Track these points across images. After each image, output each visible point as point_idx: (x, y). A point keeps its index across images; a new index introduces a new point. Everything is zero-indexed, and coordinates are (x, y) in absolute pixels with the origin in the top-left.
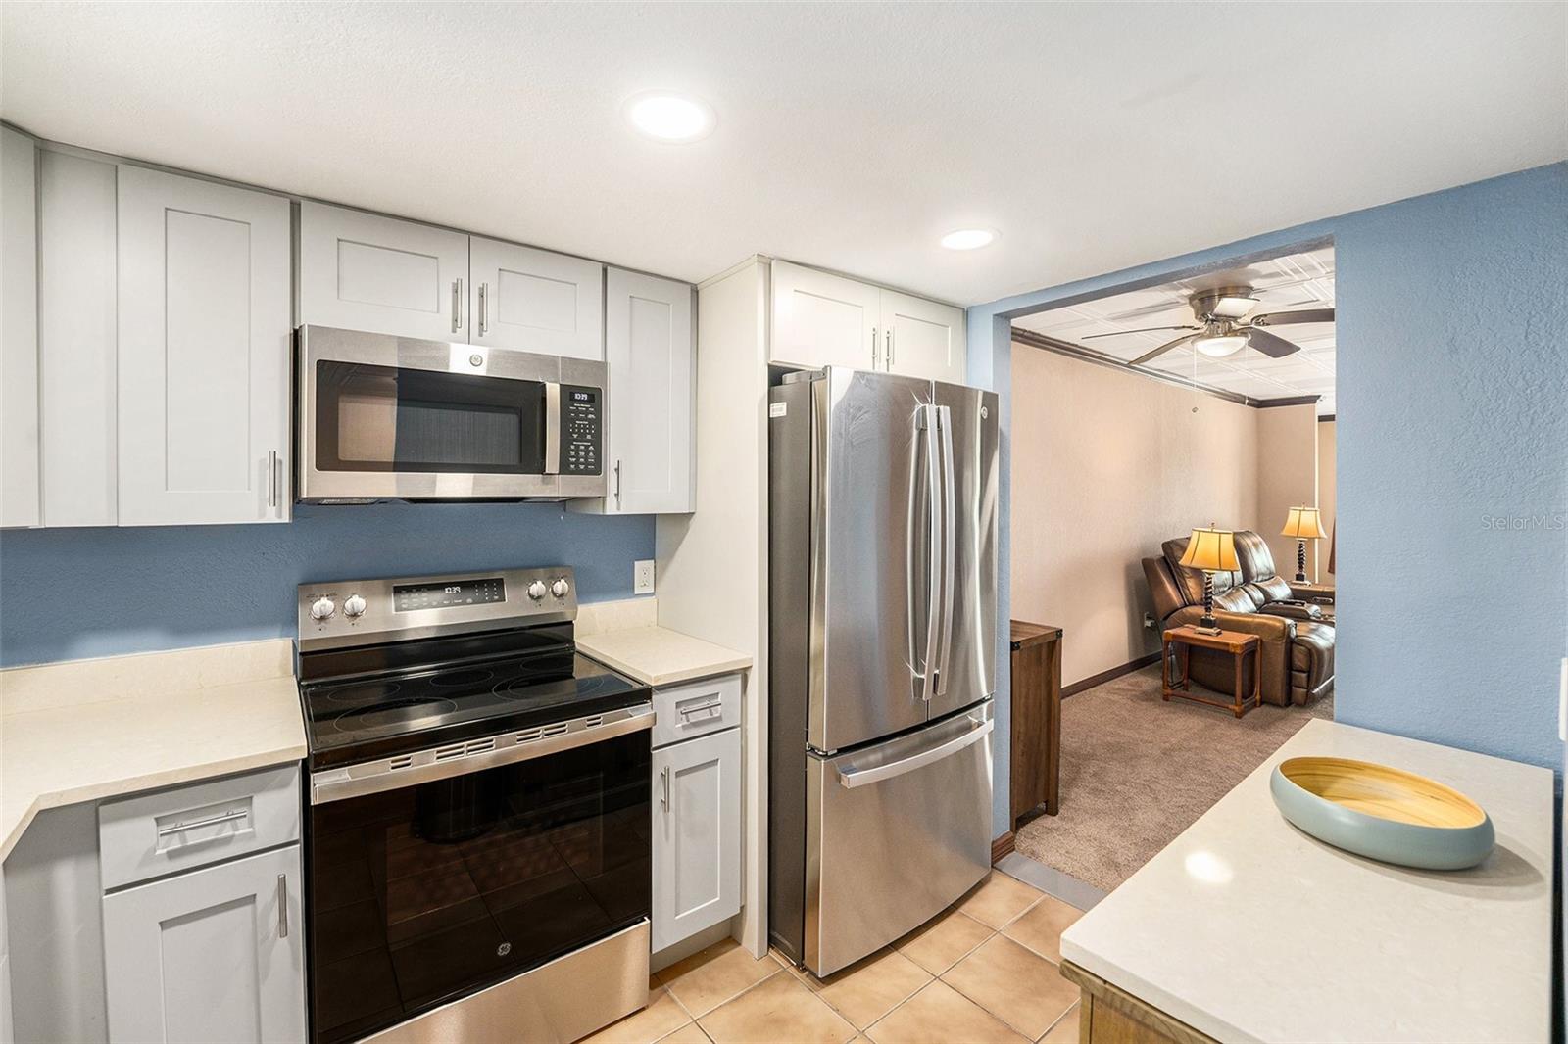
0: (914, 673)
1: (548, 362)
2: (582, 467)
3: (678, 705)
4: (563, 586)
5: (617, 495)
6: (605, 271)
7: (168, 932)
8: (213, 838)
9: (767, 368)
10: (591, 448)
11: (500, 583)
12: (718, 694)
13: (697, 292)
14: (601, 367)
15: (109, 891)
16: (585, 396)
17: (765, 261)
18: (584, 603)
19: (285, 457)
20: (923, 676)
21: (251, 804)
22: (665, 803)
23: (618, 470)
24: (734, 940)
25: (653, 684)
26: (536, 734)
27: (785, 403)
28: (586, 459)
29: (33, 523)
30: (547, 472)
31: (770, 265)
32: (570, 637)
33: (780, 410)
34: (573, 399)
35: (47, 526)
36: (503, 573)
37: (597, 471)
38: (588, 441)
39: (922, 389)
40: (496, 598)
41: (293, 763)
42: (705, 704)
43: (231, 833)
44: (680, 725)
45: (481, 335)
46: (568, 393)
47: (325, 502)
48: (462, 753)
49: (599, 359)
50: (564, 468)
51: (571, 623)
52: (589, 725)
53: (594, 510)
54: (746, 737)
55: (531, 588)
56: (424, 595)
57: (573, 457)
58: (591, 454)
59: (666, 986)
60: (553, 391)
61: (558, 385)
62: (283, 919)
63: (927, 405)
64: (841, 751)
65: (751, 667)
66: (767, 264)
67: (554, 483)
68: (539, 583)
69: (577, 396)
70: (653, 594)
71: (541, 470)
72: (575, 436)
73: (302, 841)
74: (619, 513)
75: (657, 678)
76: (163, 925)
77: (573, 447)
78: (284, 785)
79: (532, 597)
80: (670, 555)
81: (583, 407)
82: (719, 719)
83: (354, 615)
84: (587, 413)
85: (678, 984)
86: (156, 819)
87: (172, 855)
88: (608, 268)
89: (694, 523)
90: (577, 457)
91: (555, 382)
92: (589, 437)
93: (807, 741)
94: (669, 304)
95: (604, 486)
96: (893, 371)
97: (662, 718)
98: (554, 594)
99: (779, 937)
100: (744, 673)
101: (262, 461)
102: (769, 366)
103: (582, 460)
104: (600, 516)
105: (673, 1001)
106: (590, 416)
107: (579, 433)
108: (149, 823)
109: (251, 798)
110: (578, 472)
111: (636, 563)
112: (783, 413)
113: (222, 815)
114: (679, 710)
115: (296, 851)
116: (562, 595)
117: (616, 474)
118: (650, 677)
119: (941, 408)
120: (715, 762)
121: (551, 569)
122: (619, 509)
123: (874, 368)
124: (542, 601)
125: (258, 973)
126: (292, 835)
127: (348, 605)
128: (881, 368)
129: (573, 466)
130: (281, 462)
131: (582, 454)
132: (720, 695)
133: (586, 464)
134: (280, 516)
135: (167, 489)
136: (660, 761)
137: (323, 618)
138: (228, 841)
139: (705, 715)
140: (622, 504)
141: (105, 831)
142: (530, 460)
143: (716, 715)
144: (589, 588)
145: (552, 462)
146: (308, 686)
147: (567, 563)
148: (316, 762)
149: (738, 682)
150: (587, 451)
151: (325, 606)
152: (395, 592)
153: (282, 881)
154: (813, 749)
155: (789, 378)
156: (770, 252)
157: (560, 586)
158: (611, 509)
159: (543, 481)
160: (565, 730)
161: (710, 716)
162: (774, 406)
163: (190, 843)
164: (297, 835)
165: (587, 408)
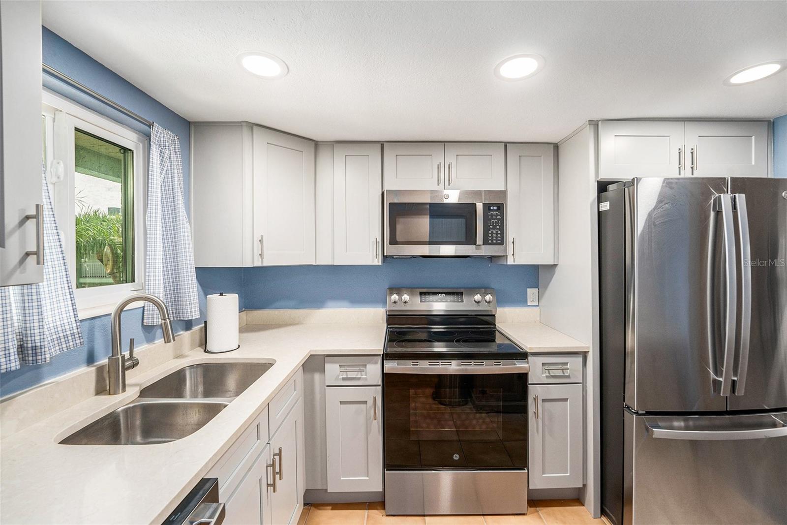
0: (712, 375)
1: (478, 193)
2: (495, 241)
3: (543, 364)
4: (490, 298)
5: (513, 255)
6: (506, 146)
7: (342, 405)
8: (354, 376)
9: (596, 183)
10: (499, 232)
11: (461, 294)
12: (568, 363)
13: (558, 147)
14: (503, 193)
15: (328, 386)
16: (495, 208)
17: (594, 123)
18: (500, 307)
19: (380, 240)
20: (721, 379)
21: (366, 367)
22: (536, 414)
23: (513, 242)
24: (580, 501)
25: (528, 351)
26: (470, 364)
27: (609, 202)
28: (496, 237)
29: (314, 264)
30: (477, 244)
31: (598, 125)
32: (493, 322)
33: (605, 206)
34: (489, 209)
35: (318, 264)
36: (463, 289)
37: (502, 243)
38: (498, 229)
39: (718, 184)
40: (460, 300)
41: (379, 355)
42: (559, 367)
43: (360, 376)
44: (545, 375)
45: (449, 185)
46: (487, 207)
47: (395, 257)
48: (438, 365)
49: (503, 189)
50: (486, 242)
51: (494, 315)
52: (495, 365)
53: (502, 262)
54: (586, 390)
55: (475, 297)
56: (431, 296)
57: (490, 237)
58: (499, 235)
59: (538, 509)
60: (480, 207)
61: (482, 204)
62: (375, 413)
63: (722, 195)
64: (648, 413)
65: (589, 352)
66: (595, 124)
67: (481, 249)
68: (478, 295)
69: (492, 208)
70: (538, 305)
71: (475, 244)
72: (491, 227)
73: (382, 385)
74: (514, 264)
75: (530, 348)
76: (341, 403)
77: (490, 232)
78: (376, 363)
79: (476, 302)
80: (546, 287)
81: (494, 213)
82: (568, 377)
83: (405, 302)
84: (497, 215)
85: (544, 510)
86: (340, 365)
87: (344, 379)
88: (508, 144)
89: (558, 270)
90: (492, 237)
91: (481, 202)
92: (498, 227)
93: (624, 401)
94: (541, 156)
95: (506, 250)
96: (697, 174)
97: (535, 369)
98: (486, 301)
99: (608, 511)
100: (585, 355)
101: (373, 242)
102: (598, 181)
103: (494, 238)
104: (505, 265)
105: (540, 517)
106: (498, 217)
107: (493, 226)
108: (337, 366)
109: (366, 365)
110: (493, 244)
111: (528, 289)
112: (608, 208)
113: (357, 369)
114: (544, 367)
115: (380, 389)
116: (489, 302)
117: (512, 244)
118: (527, 347)
119: (737, 195)
120: (566, 400)
121: (485, 289)
122: (514, 261)
123: (680, 174)
124: (480, 304)
125: (368, 432)
126: (378, 382)
127: (403, 297)
128: (687, 173)
129: (490, 241)
130: (379, 242)
131: (495, 235)
132: (569, 364)
133: (497, 240)
134: (379, 262)
135: (346, 252)
136: (534, 392)
137: (395, 302)
138: (359, 379)
139: (560, 373)
140: (516, 260)
141: (327, 365)
142: (470, 239)
143: (566, 374)
144: (503, 300)
145: (480, 239)
146: (390, 328)
147: (493, 287)
148: (386, 356)
149: (580, 360)
150: (497, 234)
151: (395, 297)
152: (420, 294)
153: (375, 399)
154: (628, 408)
155: (611, 187)
156: (595, 117)
157: (488, 297)
158: (510, 262)
159: (476, 249)
160: (483, 365)
161: (562, 374)
162: (602, 205)
163: (349, 376)
164: (380, 383)
165: (497, 213)
